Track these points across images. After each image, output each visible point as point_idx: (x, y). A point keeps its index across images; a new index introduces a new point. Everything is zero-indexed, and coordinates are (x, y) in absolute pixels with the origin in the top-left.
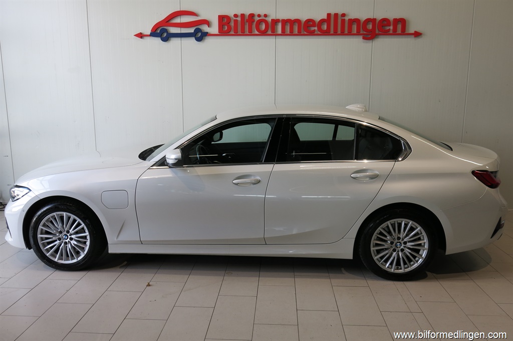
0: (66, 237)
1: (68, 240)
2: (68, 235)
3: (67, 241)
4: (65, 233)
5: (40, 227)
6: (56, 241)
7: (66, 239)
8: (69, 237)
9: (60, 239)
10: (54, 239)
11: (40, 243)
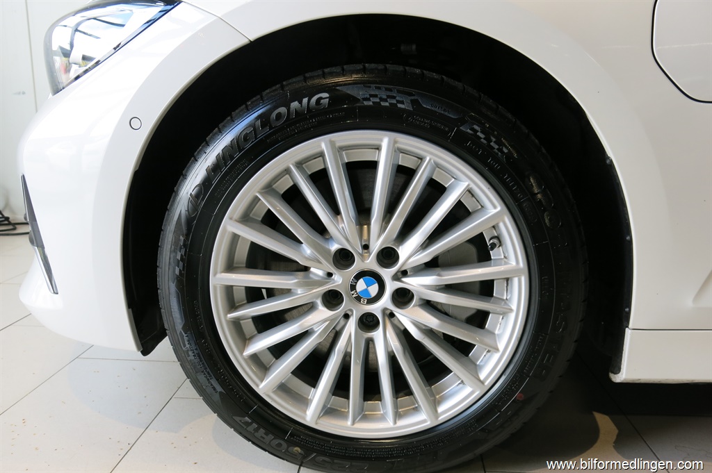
0: (374, 290)
1: (386, 301)
2: (387, 274)
3: (376, 308)
4: (371, 263)
5: (230, 226)
6: (309, 307)
7: (372, 301)
8: (390, 287)
9: (332, 299)
10: (301, 295)
11: (222, 318)
